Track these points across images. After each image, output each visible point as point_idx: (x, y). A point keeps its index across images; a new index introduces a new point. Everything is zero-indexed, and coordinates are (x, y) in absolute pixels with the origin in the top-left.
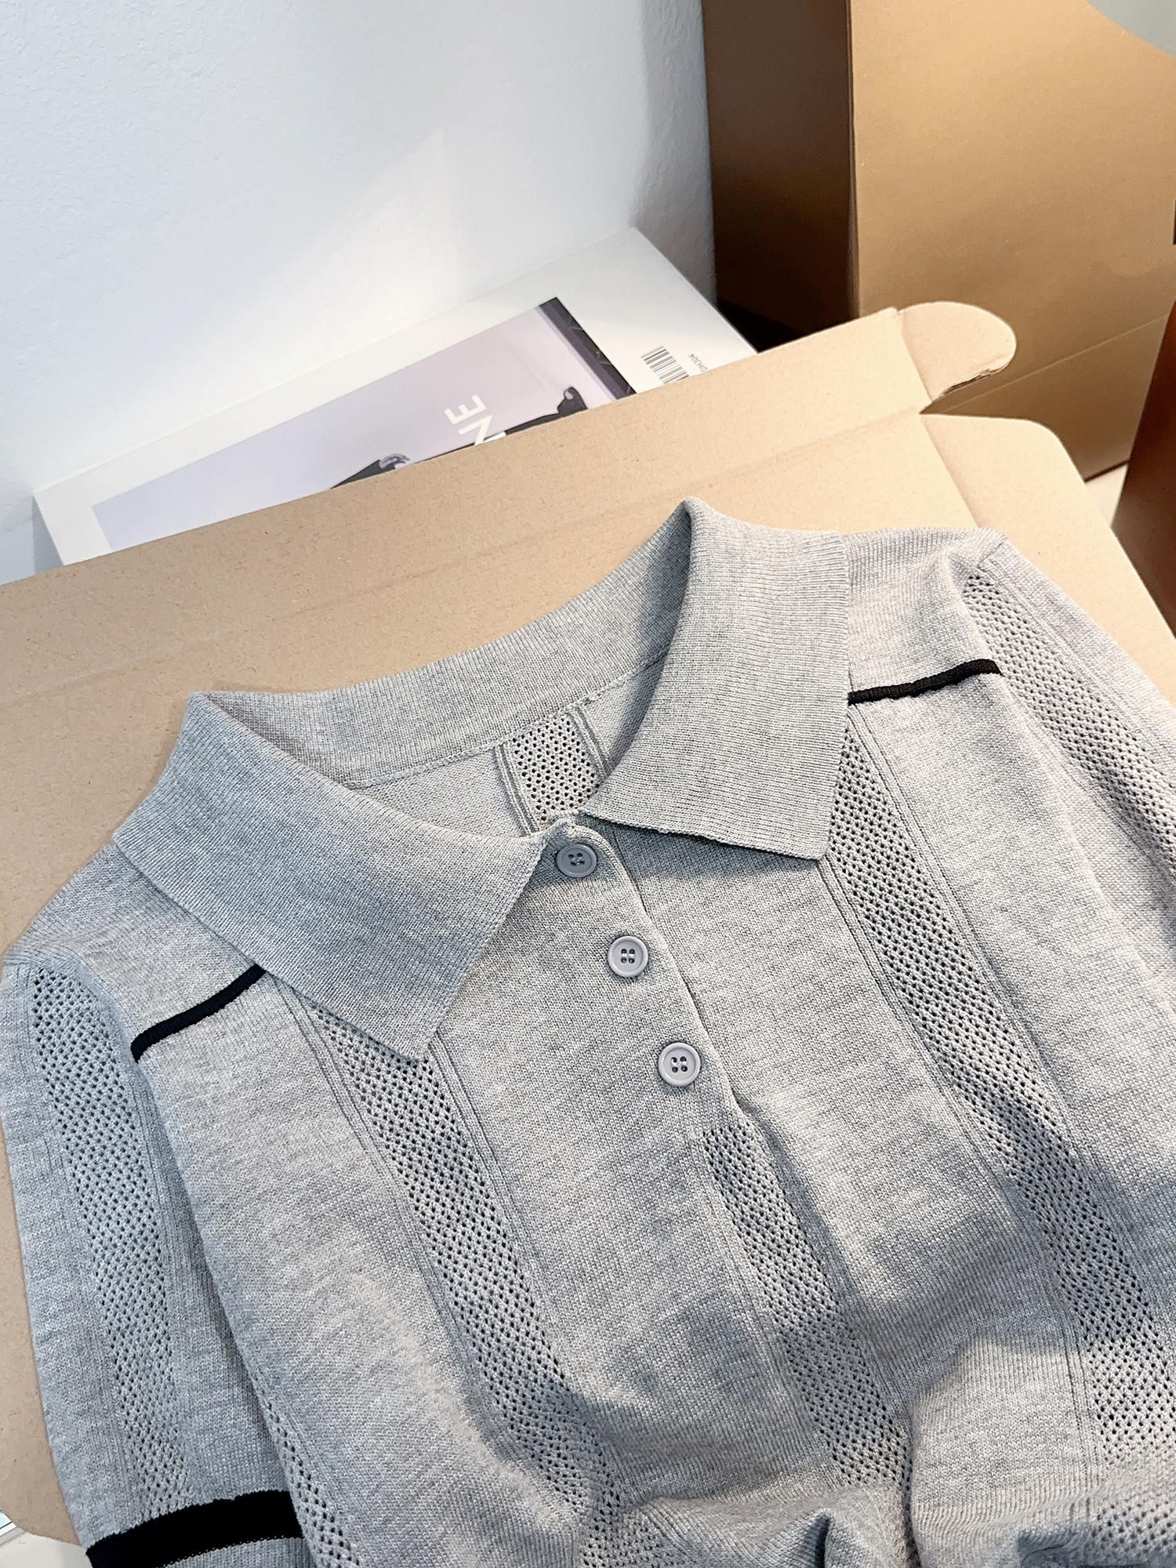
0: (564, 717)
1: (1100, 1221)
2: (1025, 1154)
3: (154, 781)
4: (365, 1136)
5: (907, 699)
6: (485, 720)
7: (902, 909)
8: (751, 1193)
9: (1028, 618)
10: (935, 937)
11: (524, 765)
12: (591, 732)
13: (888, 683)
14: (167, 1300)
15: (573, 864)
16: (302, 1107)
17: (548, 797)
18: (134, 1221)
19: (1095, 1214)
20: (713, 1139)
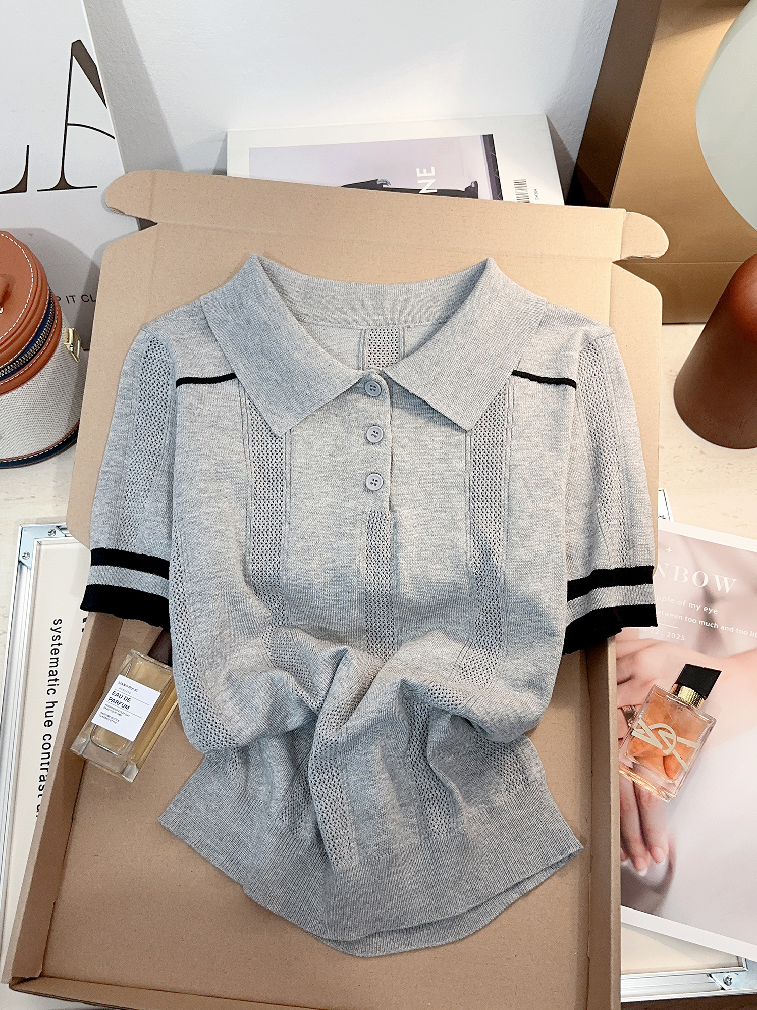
0: (396, 329)
1: (497, 603)
2: (484, 569)
3: (225, 282)
4: (247, 455)
5: (536, 383)
6: (364, 316)
7: (488, 463)
8: (378, 539)
9: (604, 371)
10: (494, 479)
11: (371, 341)
12: (404, 340)
13: (532, 373)
14: (154, 479)
15: (371, 389)
16: (230, 433)
17: (375, 359)
18: (153, 446)
19: (496, 600)
20: (373, 514)
